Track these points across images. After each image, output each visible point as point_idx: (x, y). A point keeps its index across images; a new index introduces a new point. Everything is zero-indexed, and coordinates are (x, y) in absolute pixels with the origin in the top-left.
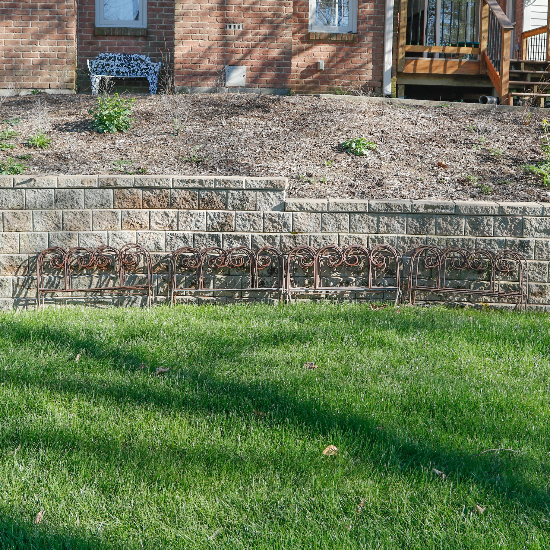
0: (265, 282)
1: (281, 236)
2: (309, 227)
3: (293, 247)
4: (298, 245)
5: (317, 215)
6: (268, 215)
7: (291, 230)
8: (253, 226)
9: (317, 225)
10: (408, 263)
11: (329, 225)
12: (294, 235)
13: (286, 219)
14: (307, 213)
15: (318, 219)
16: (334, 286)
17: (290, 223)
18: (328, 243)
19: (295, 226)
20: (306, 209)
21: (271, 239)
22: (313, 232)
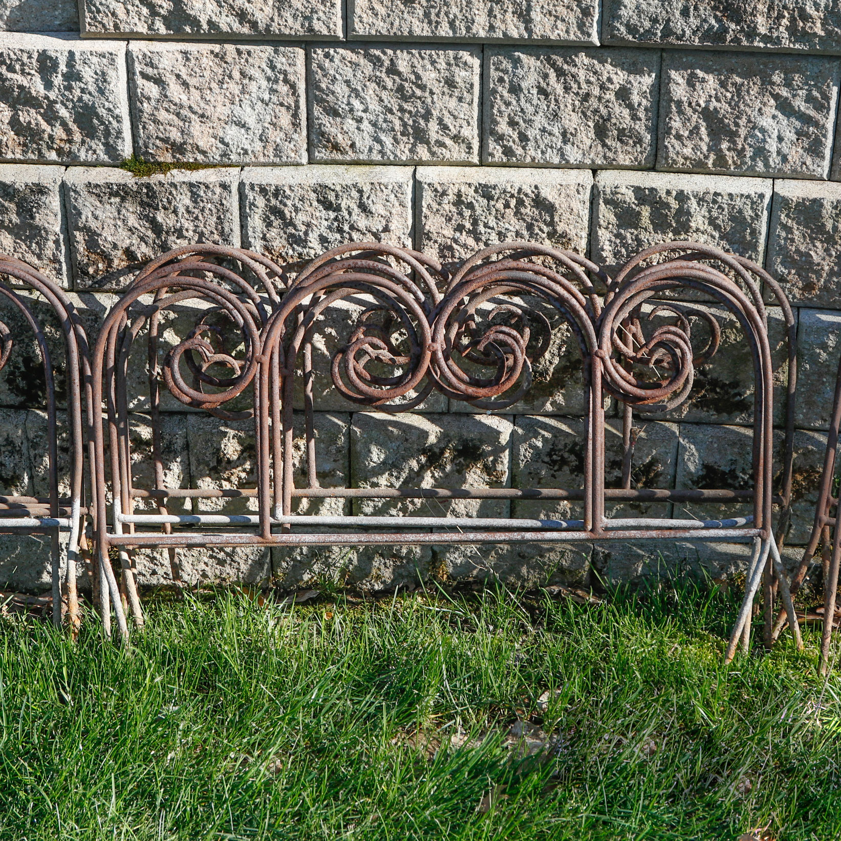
1: (64, 189)
2: (232, 133)
3: (143, 250)
4: (177, 244)
5: (281, 62)
7: (126, 149)
9: (285, 119)
10: (829, 354)
11: (359, 120)
12: (145, 179)
13: (92, 88)
14: (217, 48)
15: (286, 81)
16: (391, 465)
17: (117, 112)
18: (352, 227)
19: (151, 127)
20: (210, 22)
21: (6, 204)
22: (262, 159)
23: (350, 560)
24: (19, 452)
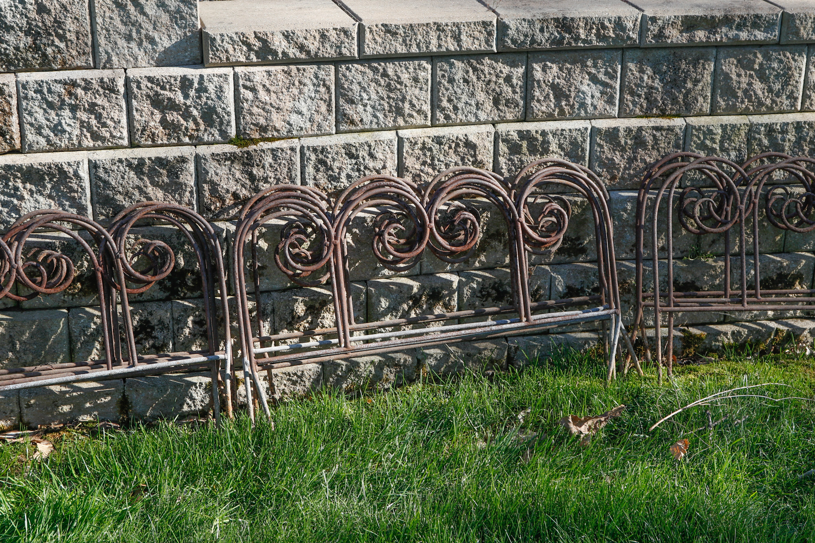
0: (154, 322)
1: (198, 158)
2: (294, 118)
3: (244, 193)
4: (264, 187)
5: (322, 74)
6: (145, 83)
7: (232, 132)
8: (89, 128)
9: (323, 108)
10: (628, 214)
11: (365, 106)
12: (245, 149)
13: (213, 96)
14: (285, 68)
15: (324, 85)
16: (392, 309)
17: (228, 109)
18: (366, 168)
19: (248, 118)
20: (284, 53)
21: (161, 171)
22: (310, 133)
23: (370, 371)
24: (168, 328)
